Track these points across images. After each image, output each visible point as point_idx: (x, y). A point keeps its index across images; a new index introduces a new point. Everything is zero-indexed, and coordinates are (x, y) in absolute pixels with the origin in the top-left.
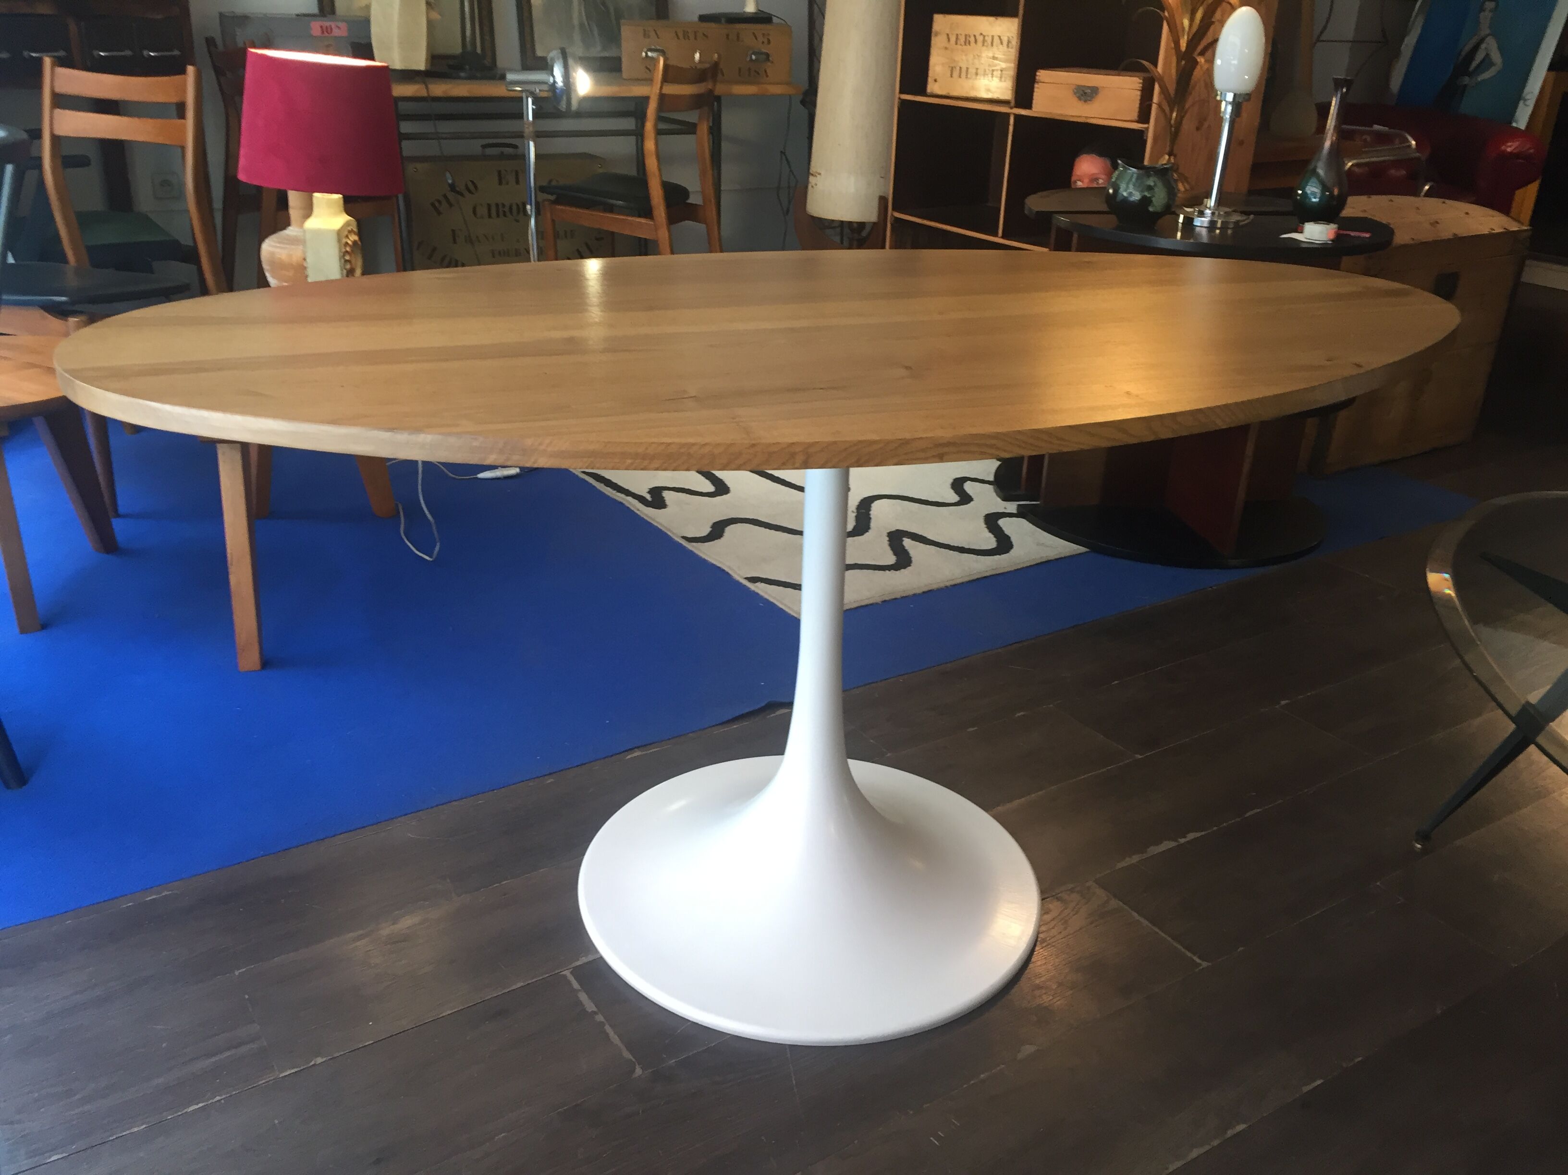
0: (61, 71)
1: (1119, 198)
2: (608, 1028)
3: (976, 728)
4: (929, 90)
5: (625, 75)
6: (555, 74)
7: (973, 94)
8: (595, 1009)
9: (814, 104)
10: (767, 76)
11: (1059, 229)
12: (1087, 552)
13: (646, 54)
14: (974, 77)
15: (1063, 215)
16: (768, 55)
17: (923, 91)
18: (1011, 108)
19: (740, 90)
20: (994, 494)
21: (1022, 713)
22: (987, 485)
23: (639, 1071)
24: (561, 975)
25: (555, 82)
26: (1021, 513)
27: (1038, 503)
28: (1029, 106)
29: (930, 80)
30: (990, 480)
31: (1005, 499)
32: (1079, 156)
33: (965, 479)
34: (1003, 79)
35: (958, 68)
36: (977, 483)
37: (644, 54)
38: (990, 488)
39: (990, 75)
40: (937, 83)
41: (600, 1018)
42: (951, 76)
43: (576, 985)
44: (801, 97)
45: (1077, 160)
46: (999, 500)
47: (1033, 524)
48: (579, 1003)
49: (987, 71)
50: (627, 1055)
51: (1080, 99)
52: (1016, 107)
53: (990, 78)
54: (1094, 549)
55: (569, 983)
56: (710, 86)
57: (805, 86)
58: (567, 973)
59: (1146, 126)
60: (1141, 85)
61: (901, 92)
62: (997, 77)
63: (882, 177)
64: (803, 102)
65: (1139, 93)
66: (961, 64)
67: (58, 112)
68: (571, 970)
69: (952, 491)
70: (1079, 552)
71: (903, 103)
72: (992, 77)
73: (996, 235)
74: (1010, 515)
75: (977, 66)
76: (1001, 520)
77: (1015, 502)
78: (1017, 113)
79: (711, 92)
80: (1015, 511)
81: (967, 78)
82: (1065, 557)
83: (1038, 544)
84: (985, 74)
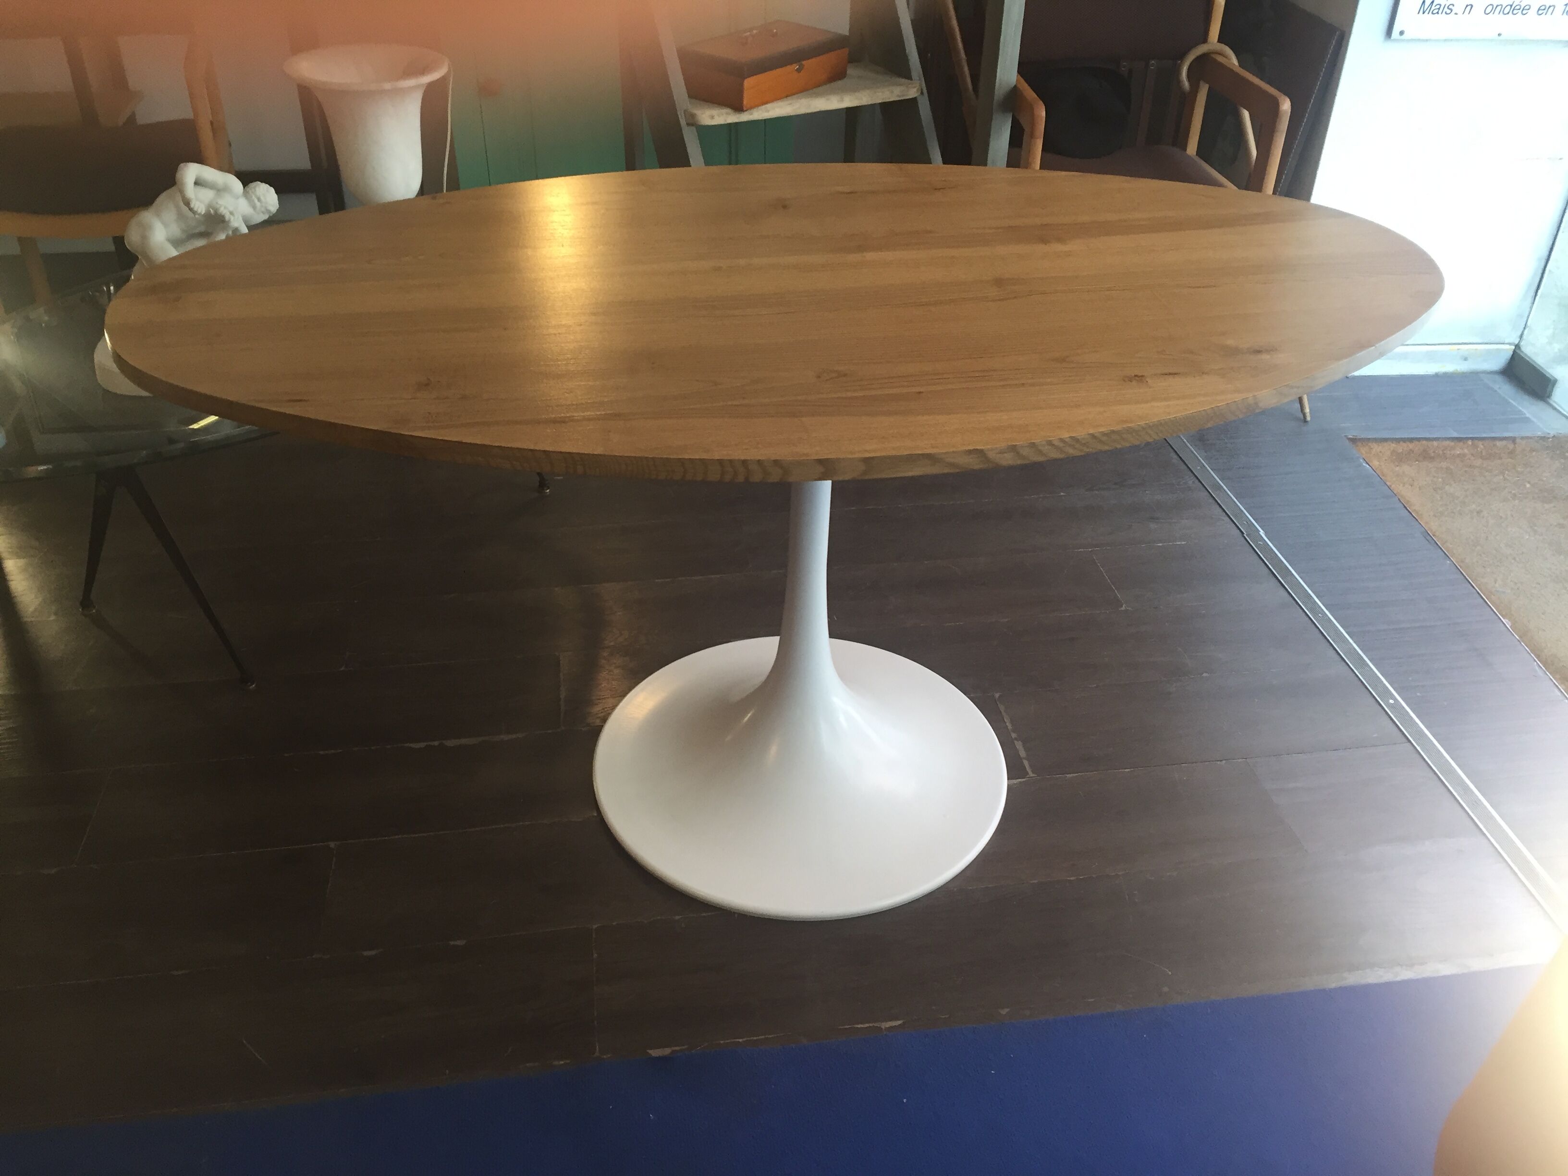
2: (1010, 727)
3: (452, 943)
8: (1016, 742)
23: (997, 695)
24: (1036, 774)
41: (1014, 735)
43: (1026, 763)
48: (1027, 749)
50: (1002, 708)
55: (1031, 766)
58: (1031, 774)
68: (1028, 776)
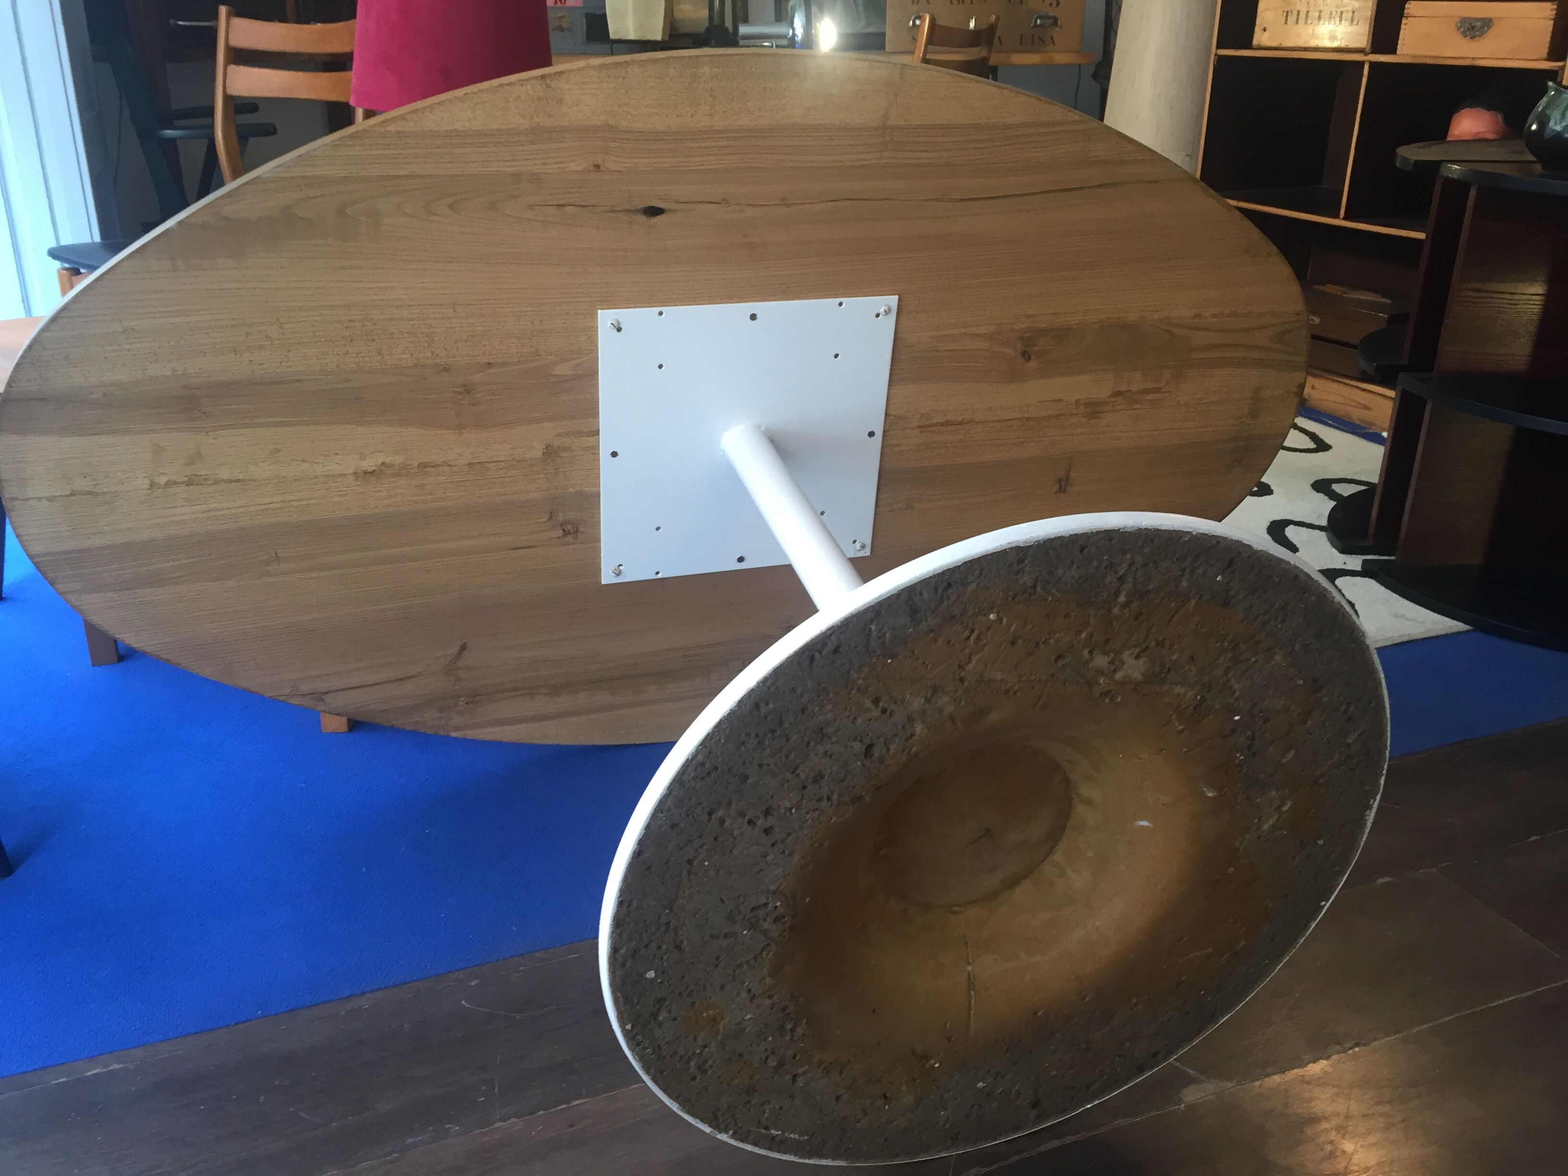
0: (237, 22)
1: (1547, 134)
4: (1255, 42)
5: (888, 49)
6: (795, 25)
7: (1314, 43)
9: (1107, 77)
10: (1054, 44)
11: (1448, 181)
12: (1468, 631)
13: (914, 22)
14: (1316, 21)
15: (1457, 164)
16: (1055, 20)
17: (1249, 46)
18: (1366, 54)
19: (1019, 59)
20: (1329, 544)
21: (1386, 879)
22: (1317, 532)
25: (794, 35)
26: (1367, 572)
27: (1393, 558)
28: (1392, 49)
29: (1258, 29)
30: (1322, 525)
31: (1344, 551)
32: (1459, 111)
33: (1287, 523)
34: (1355, 22)
35: (1295, 13)
36: (1304, 529)
37: (911, 23)
38: (1323, 535)
39: (1338, 19)
40: (1266, 33)
42: (1286, 23)
44: (1092, 69)
45: (1455, 116)
46: (1335, 552)
47: (1387, 587)
49: (1334, 13)
51: (1464, 35)
52: (1373, 53)
53: (1338, 22)
54: (1478, 626)
56: (984, 54)
57: (1099, 57)
59: (1561, 64)
60: (1554, 12)
61: (1219, 47)
62: (1346, 20)
63: (1187, 155)
64: (1095, 76)
65: (1551, 23)
66: (1298, 7)
67: (232, 68)
69: (1269, 538)
70: (1455, 630)
71: (1220, 59)
72: (1341, 20)
73: (1337, 216)
74: (1352, 573)
75: (1322, 9)
76: (1338, 579)
77: (1359, 556)
78: (1373, 61)
79: (985, 60)
80: (1359, 568)
81: (1306, 23)
82: (1437, 637)
83: (1396, 616)
84: (1331, 17)
